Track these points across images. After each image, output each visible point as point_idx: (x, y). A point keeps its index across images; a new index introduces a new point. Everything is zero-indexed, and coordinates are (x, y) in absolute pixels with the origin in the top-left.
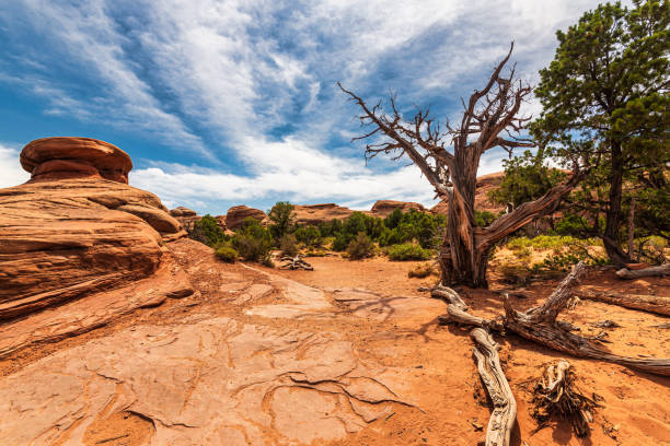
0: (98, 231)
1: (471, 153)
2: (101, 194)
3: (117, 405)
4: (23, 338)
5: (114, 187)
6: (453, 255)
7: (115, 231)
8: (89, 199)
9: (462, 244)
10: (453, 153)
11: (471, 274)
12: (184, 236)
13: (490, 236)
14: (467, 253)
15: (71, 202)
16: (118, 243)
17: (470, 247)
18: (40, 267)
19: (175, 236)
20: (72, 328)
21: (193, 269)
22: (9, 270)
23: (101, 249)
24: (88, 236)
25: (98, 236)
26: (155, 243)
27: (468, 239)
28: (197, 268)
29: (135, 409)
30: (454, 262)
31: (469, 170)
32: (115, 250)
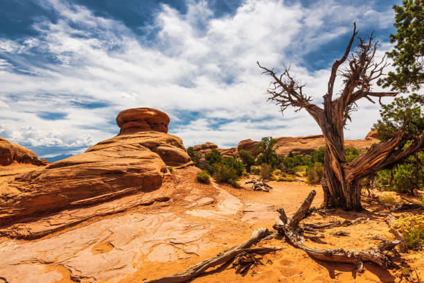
0: (131, 164)
1: (336, 107)
2: (147, 140)
3: (107, 240)
4: (93, 213)
5: (155, 135)
6: (329, 184)
7: (139, 164)
8: (140, 144)
9: (334, 176)
10: (322, 107)
11: (343, 199)
12: (192, 165)
13: (353, 170)
14: (339, 182)
15: (130, 146)
16: (138, 170)
17: (340, 178)
18: (105, 182)
19: (185, 165)
20: (111, 211)
21: (179, 186)
22: (94, 183)
23: (130, 174)
24: (126, 167)
25: (130, 167)
26: (158, 170)
27: (338, 171)
28: (182, 186)
29: (111, 243)
30: (330, 189)
31: (336, 120)
32: (136, 174)
